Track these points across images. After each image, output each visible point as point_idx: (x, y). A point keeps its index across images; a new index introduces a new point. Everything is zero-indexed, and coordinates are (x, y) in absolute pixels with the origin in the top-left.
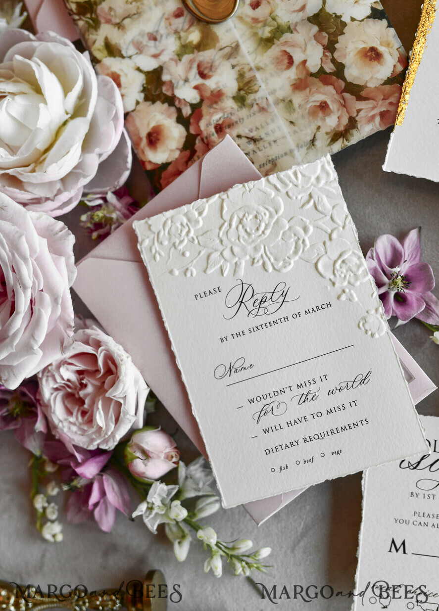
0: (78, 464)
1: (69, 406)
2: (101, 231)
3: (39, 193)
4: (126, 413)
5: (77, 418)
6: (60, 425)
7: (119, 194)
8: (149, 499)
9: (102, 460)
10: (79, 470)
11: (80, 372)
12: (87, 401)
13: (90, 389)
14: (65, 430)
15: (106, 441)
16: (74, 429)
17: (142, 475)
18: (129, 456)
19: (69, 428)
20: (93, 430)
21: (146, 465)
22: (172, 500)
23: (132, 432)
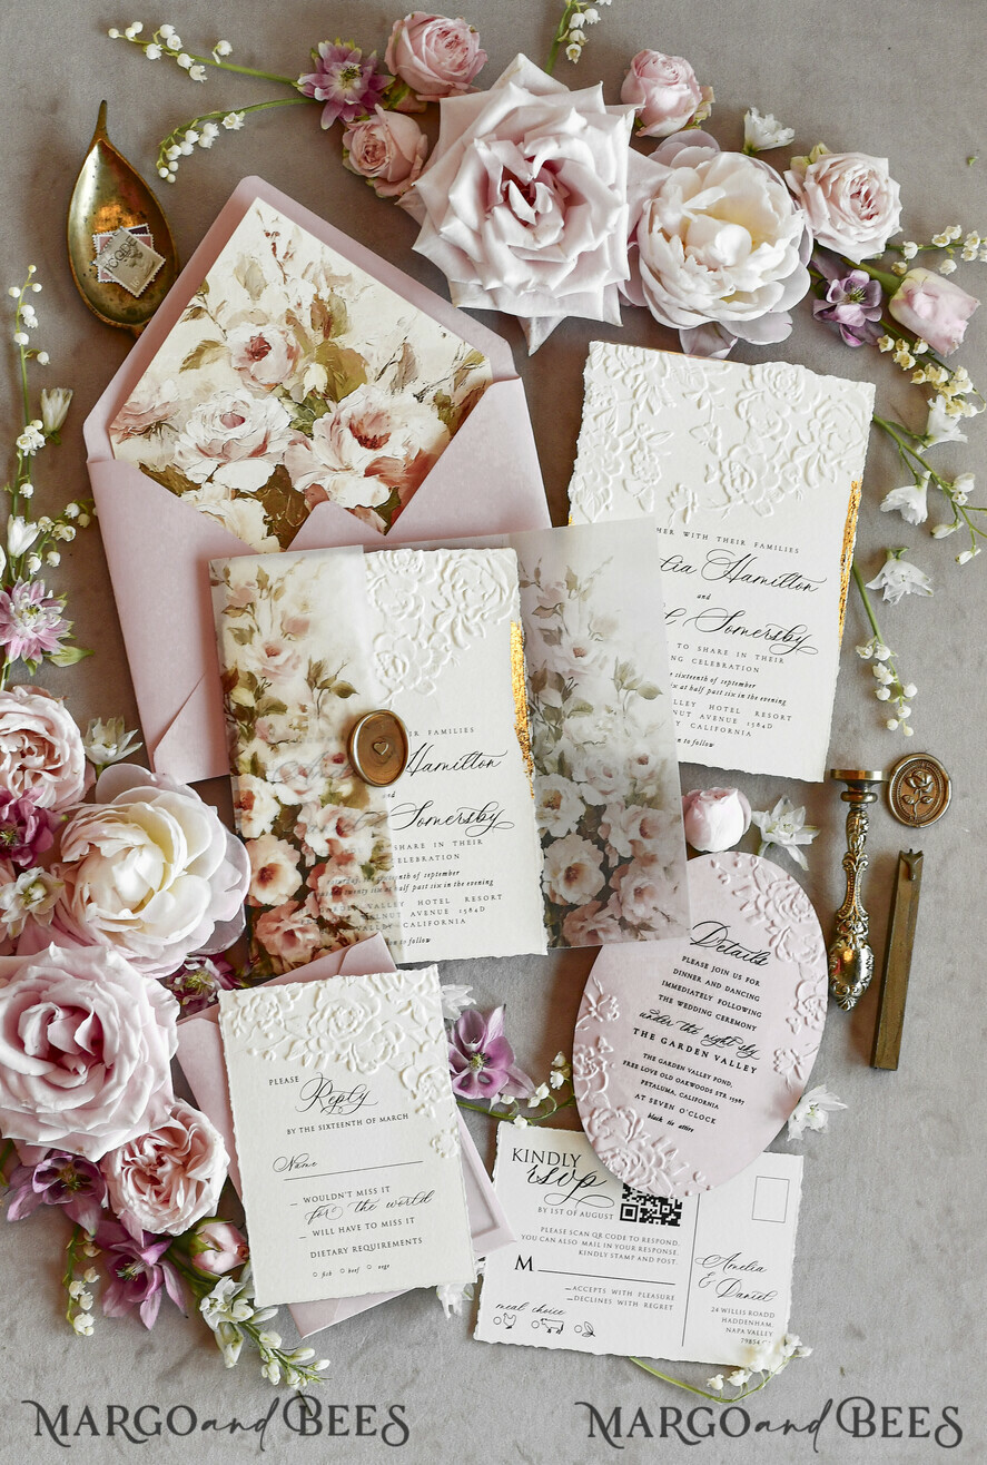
0: (143, 1251)
1: (139, 1183)
2: (194, 997)
3: (142, 952)
4: (209, 1196)
5: (150, 1196)
6: (131, 1202)
7: (216, 959)
8: (213, 1295)
9: (162, 1247)
10: (144, 1256)
11: (157, 1147)
12: (165, 1180)
13: (168, 1167)
14: (136, 1209)
15: (178, 1226)
16: (146, 1208)
17: (207, 1268)
18: (200, 1247)
19: (141, 1208)
20: (168, 1211)
21: (216, 1258)
22: (235, 1298)
23: (204, 1219)
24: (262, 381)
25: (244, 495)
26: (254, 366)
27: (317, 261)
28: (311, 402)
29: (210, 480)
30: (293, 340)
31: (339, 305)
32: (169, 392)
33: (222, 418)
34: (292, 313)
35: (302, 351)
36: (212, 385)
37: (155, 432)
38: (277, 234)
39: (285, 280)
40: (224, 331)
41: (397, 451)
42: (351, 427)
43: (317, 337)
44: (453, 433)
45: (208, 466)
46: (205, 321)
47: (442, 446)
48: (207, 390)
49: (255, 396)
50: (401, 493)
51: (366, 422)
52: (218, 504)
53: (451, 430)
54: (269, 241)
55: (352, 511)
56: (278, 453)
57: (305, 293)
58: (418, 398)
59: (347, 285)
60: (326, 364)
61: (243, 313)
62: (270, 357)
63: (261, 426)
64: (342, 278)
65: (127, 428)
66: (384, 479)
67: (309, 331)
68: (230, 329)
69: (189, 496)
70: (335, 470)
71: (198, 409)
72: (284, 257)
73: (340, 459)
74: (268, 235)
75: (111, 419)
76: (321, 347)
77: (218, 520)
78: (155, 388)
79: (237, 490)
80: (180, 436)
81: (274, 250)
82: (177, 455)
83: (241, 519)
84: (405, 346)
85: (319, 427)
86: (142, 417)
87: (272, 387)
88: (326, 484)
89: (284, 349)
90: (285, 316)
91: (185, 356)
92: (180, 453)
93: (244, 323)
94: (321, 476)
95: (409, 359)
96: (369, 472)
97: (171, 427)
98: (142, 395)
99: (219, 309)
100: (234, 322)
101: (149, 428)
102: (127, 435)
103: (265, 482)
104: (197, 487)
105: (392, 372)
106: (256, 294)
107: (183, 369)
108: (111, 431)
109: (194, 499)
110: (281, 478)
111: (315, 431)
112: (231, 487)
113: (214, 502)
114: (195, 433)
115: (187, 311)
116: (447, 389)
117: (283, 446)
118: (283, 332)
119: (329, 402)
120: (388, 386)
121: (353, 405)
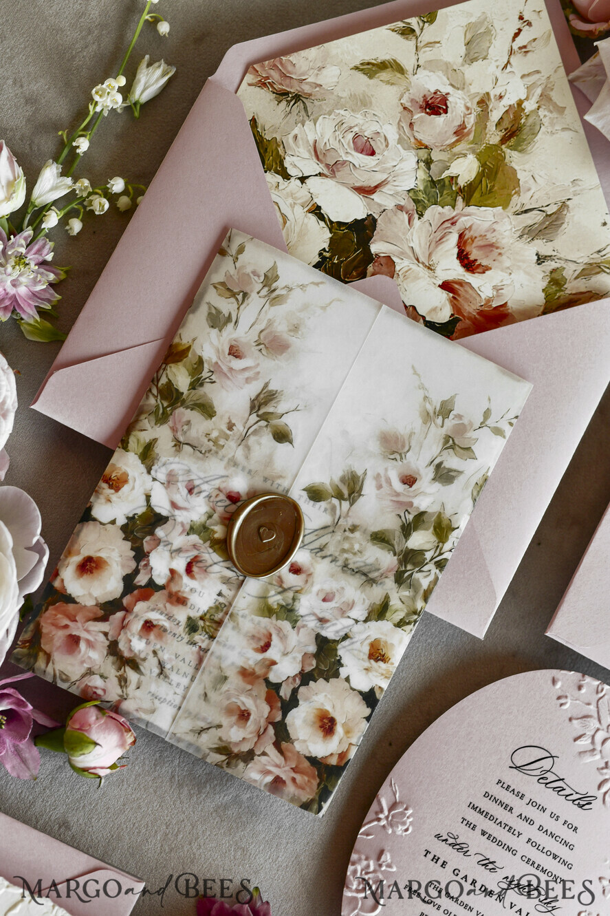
24: (416, 134)
25: (321, 217)
26: (419, 116)
27: (545, 74)
28: (444, 185)
29: (303, 179)
30: (471, 121)
31: (534, 124)
32: (330, 77)
33: (356, 136)
34: (489, 99)
35: (471, 137)
36: (371, 103)
37: (289, 102)
38: (529, 24)
39: (506, 67)
40: (418, 66)
41: (484, 287)
42: (461, 236)
43: (494, 137)
44: (544, 313)
45: (311, 167)
46: (411, 44)
47: (527, 314)
48: (362, 103)
49: (400, 141)
50: (459, 326)
51: (478, 242)
52: (292, 206)
53: (545, 309)
54: (518, 24)
55: (406, 307)
56: (380, 205)
57: (514, 91)
58: (539, 259)
59: (555, 115)
60: (483, 165)
61: (447, 64)
62: (440, 120)
63: (383, 171)
64: (555, 105)
65: (268, 78)
66: (454, 302)
67: (491, 126)
68: (424, 69)
69: (272, 178)
70: (417, 260)
71: (342, 112)
72: (520, 48)
73: (430, 255)
74: (521, 18)
75: (261, 60)
76: (491, 148)
77: (280, 220)
78: (320, 64)
79: (319, 208)
80: (307, 122)
81: (517, 35)
82: (291, 137)
83: (302, 234)
84: (564, 205)
85: (434, 213)
86: (288, 81)
87: (421, 146)
88: (401, 265)
89: (457, 123)
90: (482, 95)
91: (367, 58)
92: (296, 137)
93: (440, 74)
94: (402, 255)
95: (557, 219)
96: (446, 286)
97: (305, 109)
98: (303, 61)
99: (429, 44)
100: (433, 65)
101: (286, 94)
102: (262, 84)
103: (349, 220)
104: (286, 176)
105: (534, 218)
106: (470, 58)
107: (356, 68)
108: (250, 69)
109: (275, 185)
110: (364, 229)
111: (428, 214)
112: (315, 200)
113: (290, 201)
114: (322, 130)
115: (400, 24)
116: (570, 272)
117: (390, 204)
118: (468, 108)
119: (460, 199)
120: (521, 227)
121: (479, 218)
